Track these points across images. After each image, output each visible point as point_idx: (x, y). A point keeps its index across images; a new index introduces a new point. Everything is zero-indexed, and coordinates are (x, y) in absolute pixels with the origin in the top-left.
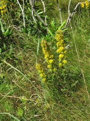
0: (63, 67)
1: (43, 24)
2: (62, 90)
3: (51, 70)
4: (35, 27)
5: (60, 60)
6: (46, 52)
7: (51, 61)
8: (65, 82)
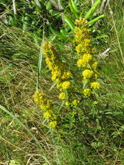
0: (92, 97)
1: (53, 7)
2: (93, 144)
3: (67, 104)
4: (37, 12)
5: (85, 82)
6: (53, 66)
7: (66, 85)
8: (100, 128)
